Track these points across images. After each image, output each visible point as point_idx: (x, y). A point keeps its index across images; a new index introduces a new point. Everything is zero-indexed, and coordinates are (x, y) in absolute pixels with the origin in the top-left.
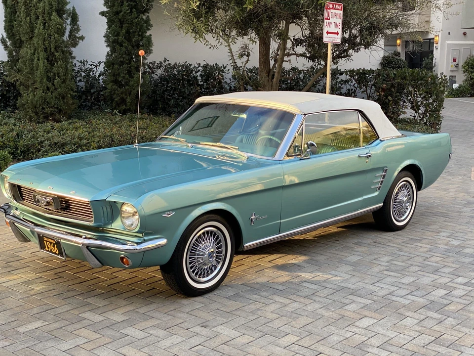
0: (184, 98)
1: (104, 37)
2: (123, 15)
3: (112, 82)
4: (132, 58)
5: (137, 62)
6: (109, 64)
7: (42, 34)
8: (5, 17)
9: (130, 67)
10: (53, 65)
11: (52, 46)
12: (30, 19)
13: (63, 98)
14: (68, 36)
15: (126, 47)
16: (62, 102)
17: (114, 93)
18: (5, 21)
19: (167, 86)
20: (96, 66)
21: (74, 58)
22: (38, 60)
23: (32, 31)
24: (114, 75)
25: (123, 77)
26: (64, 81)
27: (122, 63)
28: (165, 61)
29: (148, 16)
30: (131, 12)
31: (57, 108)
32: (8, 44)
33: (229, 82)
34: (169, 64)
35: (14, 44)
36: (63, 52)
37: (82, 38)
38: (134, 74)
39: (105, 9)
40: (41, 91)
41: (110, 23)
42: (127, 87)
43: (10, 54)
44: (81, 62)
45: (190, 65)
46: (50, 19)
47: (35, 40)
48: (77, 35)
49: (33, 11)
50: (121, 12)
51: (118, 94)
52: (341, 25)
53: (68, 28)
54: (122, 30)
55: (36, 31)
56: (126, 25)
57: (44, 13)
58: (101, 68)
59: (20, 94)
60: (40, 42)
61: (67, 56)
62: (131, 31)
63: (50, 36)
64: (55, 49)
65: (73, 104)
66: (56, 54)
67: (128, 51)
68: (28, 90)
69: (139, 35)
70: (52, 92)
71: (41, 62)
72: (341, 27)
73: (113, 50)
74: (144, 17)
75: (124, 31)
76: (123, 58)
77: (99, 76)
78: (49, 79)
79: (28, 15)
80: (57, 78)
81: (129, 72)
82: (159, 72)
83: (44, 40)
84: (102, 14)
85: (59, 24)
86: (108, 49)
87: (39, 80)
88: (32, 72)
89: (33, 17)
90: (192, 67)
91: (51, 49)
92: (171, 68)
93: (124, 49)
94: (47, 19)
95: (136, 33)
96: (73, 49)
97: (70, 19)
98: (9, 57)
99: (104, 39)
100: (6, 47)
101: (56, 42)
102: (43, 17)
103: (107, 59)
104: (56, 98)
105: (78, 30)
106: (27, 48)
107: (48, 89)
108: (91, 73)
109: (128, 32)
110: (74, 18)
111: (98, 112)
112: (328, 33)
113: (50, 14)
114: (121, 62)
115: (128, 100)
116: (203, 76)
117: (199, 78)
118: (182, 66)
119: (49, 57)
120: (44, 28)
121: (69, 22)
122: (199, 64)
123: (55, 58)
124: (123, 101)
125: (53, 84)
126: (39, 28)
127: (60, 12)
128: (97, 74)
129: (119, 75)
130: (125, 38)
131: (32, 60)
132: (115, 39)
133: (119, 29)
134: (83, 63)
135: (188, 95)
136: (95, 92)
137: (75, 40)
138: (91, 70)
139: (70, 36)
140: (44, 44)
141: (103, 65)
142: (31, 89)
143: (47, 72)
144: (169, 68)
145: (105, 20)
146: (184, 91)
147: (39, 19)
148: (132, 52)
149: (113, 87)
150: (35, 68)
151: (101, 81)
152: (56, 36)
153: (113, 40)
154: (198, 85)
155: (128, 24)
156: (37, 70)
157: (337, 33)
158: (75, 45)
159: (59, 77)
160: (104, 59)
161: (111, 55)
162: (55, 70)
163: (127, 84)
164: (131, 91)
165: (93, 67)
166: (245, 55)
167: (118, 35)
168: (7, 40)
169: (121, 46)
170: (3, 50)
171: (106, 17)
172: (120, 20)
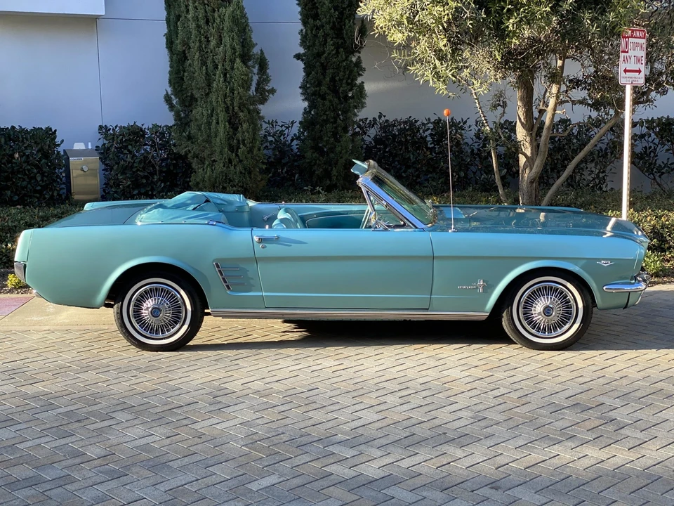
0: (408, 167)
1: (300, 87)
2: (326, 58)
3: (312, 148)
4: (338, 115)
5: (344, 120)
6: (308, 123)
7: (221, 88)
8: (171, 67)
9: (336, 128)
10: (236, 129)
11: (235, 104)
12: (207, 69)
13: (250, 173)
14: (254, 89)
15: (330, 101)
16: (248, 179)
17: (315, 164)
18: (171, 73)
19: (385, 152)
20: (287, 128)
21: (262, 118)
22: (218, 123)
23: (209, 85)
24: (314, 139)
25: (327, 141)
26: (251, 151)
27: (326, 121)
28: (380, 117)
29: (359, 57)
30: (338, 52)
31: (242, 187)
32: (174, 102)
33: (470, 142)
34: (387, 121)
35: (182, 102)
36: (249, 111)
37: (273, 91)
38: (340, 136)
39: (302, 51)
40: (222, 165)
41: (308, 69)
42: (332, 155)
43: (177, 117)
44: (269, 123)
45: (416, 121)
46: (232, 68)
47: (213, 97)
48: (266, 87)
49: (210, 58)
50: (324, 52)
51: (319, 165)
52: (643, 59)
53: (256, 78)
54: (325, 78)
55: (215, 85)
56: (331, 71)
57: (225, 60)
58: (295, 130)
59: (194, 171)
60: (220, 99)
61: (255, 117)
62: (337, 78)
63: (232, 91)
64: (239, 107)
65: (262, 180)
66: (241, 114)
67: (332, 105)
68: (204, 164)
69: (348, 84)
70: (235, 166)
71: (221, 125)
72: (643, 62)
73: (312, 106)
74: (354, 59)
75: (328, 79)
76: (327, 115)
77: (292, 140)
78: (231, 148)
79: (204, 63)
80: (241, 146)
81: (335, 134)
82: (373, 132)
83: (225, 96)
84: (298, 57)
85: (246, 75)
86: (306, 104)
87: (218, 151)
88: (208, 140)
89: (210, 65)
90: (418, 123)
91: (233, 108)
92: (389, 126)
93: (327, 103)
94: (228, 68)
95: (344, 81)
96: (261, 107)
97: (257, 67)
98: (175, 120)
99: (301, 91)
100: (172, 107)
101: (241, 98)
102: (223, 65)
103: (304, 118)
104: (241, 173)
105: (267, 80)
106: (202, 107)
107: (230, 161)
108: (282, 138)
109: (333, 80)
110: (263, 64)
111: (291, 189)
112: (626, 71)
113: (232, 62)
114: (324, 120)
115: (334, 172)
116: (435, 135)
117: (429, 139)
118: (405, 123)
119: (231, 119)
120: (225, 80)
121: (255, 70)
122: (429, 119)
123: (239, 121)
124: (327, 174)
125: (237, 155)
126: (218, 81)
127: (245, 58)
128: (289, 138)
129: (321, 138)
130: (329, 88)
131: (209, 124)
132: (316, 91)
133: (322, 77)
134: (272, 123)
135: (414, 163)
136: (287, 163)
137: (264, 94)
138: (282, 133)
139: (257, 90)
140: (225, 102)
141: (297, 125)
142: (207, 163)
143: (229, 138)
144: (387, 127)
145: (301, 65)
146: (409, 158)
147: (217, 68)
148: (339, 107)
149: (314, 156)
150: (213, 134)
151: (295, 147)
152: (241, 90)
153: (312, 91)
154: (428, 148)
155: (333, 68)
156: (216, 136)
157: (639, 71)
158: (263, 100)
159: (244, 145)
160: (299, 118)
161: (310, 112)
162: (239, 135)
163: (332, 150)
164: (338, 160)
165: (284, 128)
166: (499, 105)
167: (320, 84)
168: (173, 97)
169: (324, 98)
170: (168, 110)
171: (302, 60)
172: (322, 64)
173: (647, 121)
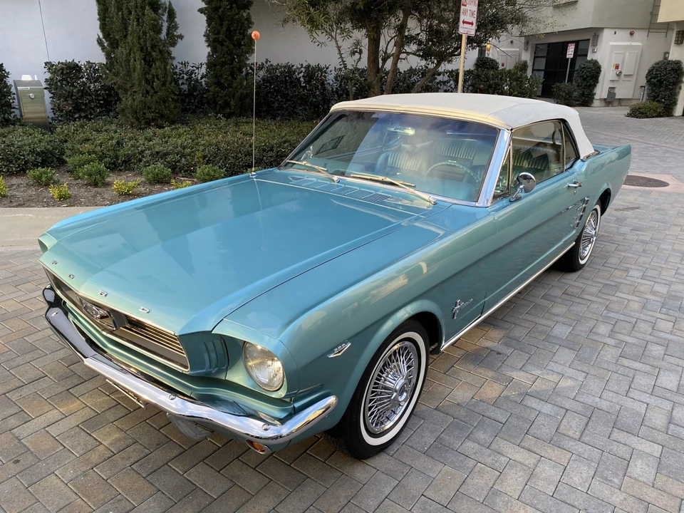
0: (288, 100)
1: (204, 36)
2: (223, 12)
3: (215, 83)
4: (235, 58)
5: (239, 62)
6: (210, 65)
7: (136, 31)
8: (99, 15)
9: (232, 68)
10: (151, 66)
11: (148, 45)
12: (123, 14)
13: (164, 102)
14: (165, 34)
15: (227, 47)
16: (163, 106)
17: (218, 96)
18: (100, 19)
19: (270, 88)
20: (198, 68)
21: (174, 58)
22: (135, 60)
23: (126, 28)
24: (216, 77)
25: (226, 78)
26: (164, 84)
27: (224, 64)
28: (266, 63)
29: (249, 13)
30: (231, 8)
31: (159, 113)
32: (106, 44)
33: (331, 83)
34: (272, 65)
35: (111, 44)
36: (161, 52)
37: (181, 37)
38: (237, 76)
39: (203, 5)
40: (141, 95)
41: (210, 21)
42: (230, 89)
43: (108, 56)
44: (182, 64)
45: (293, 66)
46: (144, 15)
47: (129, 38)
48: (175, 33)
49: (125, 5)
50: (220, 7)
51: (221, 97)
52: (476, 13)
53: (165, 25)
54: (222, 28)
55: (130, 28)
56: (227, 22)
57: (136, 7)
58: (203, 70)
59: (119, 100)
60: (135, 40)
61: (166, 56)
62: (232, 29)
63: (145, 33)
64: (152, 48)
65: (175, 108)
66: (153, 53)
67: (229, 50)
68: (127, 93)
69: (240, 34)
70: (152, 96)
71: (138, 62)
72: (475, 16)
73: (214, 50)
74: (245, 15)
75: (224, 29)
76: (225, 58)
77: (202, 78)
78: (147, 81)
79: (120, 9)
80: (156, 80)
81: (232, 74)
82: (262, 73)
83: (139, 39)
84: (201, 11)
85: (155, 20)
86: (209, 49)
87: (137, 83)
88: (129, 74)
89: (125, 12)
90: (295, 67)
91: (147, 48)
92: (273, 69)
93: (225, 49)
94: (140, 14)
95: (238, 31)
96: (171, 49)
97: (166, 15)
98: (107, 59)
99: (204, 38)
100: (103, 48)
101: (152, 40)
102: (136, 11)
103: (208, 60)
104: (157, 102)
105: (176, 27)
106: (121, 47)
107: (148, 92)
108: (193, 76)
109: (228, 29)
110: (172, 14)
111: (202, 115)
112: (464, 22)
113: (143, 8)
114: (223, 62)
115: (232, 103)
116: (306, 77)
117: (302, 79)
118: (285, 67)
119: (146, 57)
120: (138, 25)
121: (165, 17)
122: (302, 65)
123: (153, 59)
124: (227, 104)
125: (153, 88)
126: (133, 25)
127: (155, 7)
128: (199, 77)
129: (221, 76)
130: (226, 37)
131: (128, 61)
132: (215, 38)
133: (220, 27)
134: (185, 64)
135: (291, 97)
136: (198, 95)
137: (173, 39)
138: (192, 72)
139: (168, 34)
140: (139, 43)
141: (205, 66)
142: (129, 93)
143: (145, 74)
144: (271, 69)
145: (204, 18)
146: (288, 93)
147: (131, 13)
148: (234, 52)
149: (216, 89)
150: (132, 70)
151: (203, 83)
152: (152, 33)
153: (214, 39)
154: (301, 87)
155: (229, 21)
156: (134, 71)
157: (472, 24)
158: (174, 44)
159: (158, 79)
160: (205, 60)
161: (213, 55)
162: (153, 71)
163: (230, 86)
164: (235, 94)
165: (195, 68)
166: (356, 52)
167: (218, 33)
168: (104, 40)
169: (222, 45)
170: (101, 51)
171: (205, 14)
172: (220, 17)
173: (449, 71)
